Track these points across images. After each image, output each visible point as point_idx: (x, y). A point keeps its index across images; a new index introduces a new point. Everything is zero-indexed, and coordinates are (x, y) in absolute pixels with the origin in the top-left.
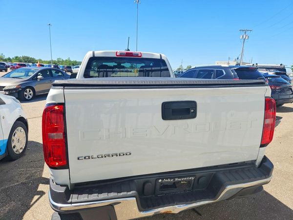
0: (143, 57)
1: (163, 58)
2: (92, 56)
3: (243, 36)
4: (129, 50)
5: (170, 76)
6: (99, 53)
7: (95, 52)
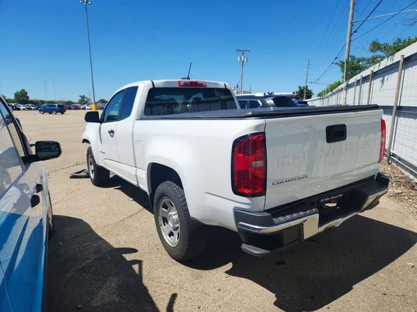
0: (209, 86)
1: (228, 88)
2: (152, 87)
3: (241, 58)
4: (189, 78)
5: (236, 108)
6: (159, 83)
7: (154, 82)
